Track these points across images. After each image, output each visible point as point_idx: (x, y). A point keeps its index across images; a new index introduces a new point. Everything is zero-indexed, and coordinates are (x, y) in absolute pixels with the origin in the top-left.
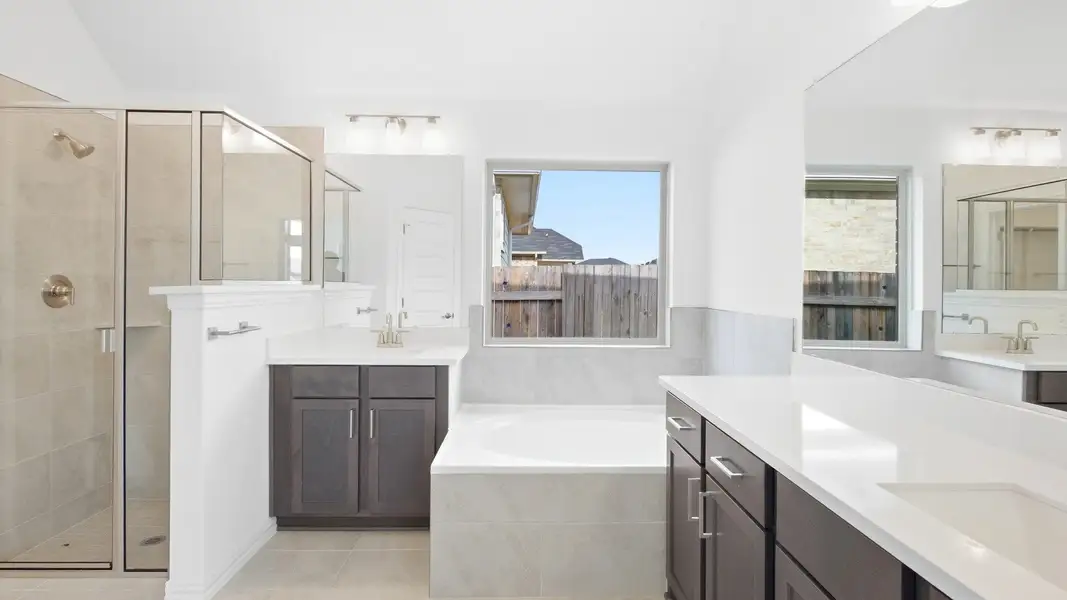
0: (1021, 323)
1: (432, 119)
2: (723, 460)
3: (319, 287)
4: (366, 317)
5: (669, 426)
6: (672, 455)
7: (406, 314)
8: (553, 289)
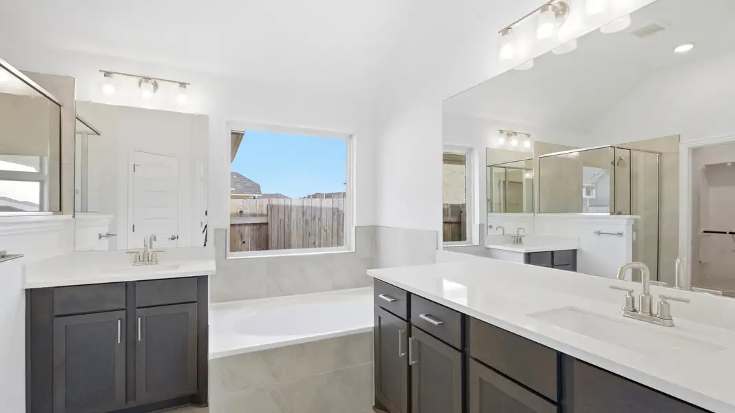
0: (519, 229)
1: (183, 85)
2: (426, 316)
3: (70, 216)
4: (105, 241)
5: (377, 299)
6: (380, 318)
7: (155, 237)
8: (261, 215)
